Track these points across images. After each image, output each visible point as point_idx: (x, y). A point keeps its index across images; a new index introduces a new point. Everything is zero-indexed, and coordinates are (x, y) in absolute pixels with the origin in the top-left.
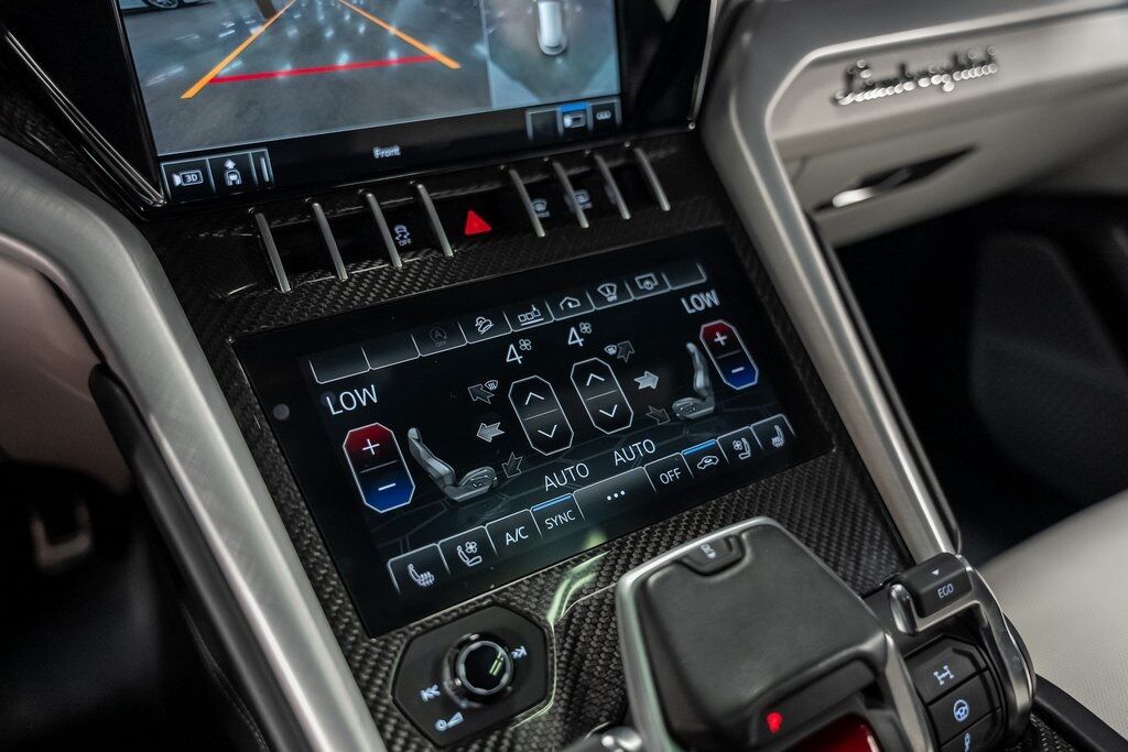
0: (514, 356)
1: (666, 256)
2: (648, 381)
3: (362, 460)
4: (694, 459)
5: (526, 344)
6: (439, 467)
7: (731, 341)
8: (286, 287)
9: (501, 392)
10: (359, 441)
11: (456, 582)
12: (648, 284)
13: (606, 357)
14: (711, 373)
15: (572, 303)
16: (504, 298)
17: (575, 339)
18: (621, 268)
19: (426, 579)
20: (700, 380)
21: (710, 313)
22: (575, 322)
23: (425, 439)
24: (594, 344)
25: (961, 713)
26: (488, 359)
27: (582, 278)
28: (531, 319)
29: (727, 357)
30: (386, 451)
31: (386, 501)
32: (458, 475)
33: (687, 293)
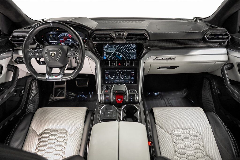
0: (117, 73)
1: (131, 69)
2: (125, 76)
3: (106, 76)
4: (126, 82)
5: (118, 72)
6: (110, 77)
7: (133, 76)
8: (106, 66)
9: (116, 74)
10: (106, 75)
11: (108, 84)
12: (129, 70)
13: (123, 74)
14: (130, 77)
15: (123, 70)
16: (118, 69)
17: (122, 73)
18: (127, 69)
19: (107, 83)
20: (129, 77)
21: (133, 73)
22: (122, 72)
23: (110, 76)
24: (123, 73)
25: (131, 98)
26: (116, 72)
27: (124, 69)
28: (119, 71)
29: (132, 76)
30: (108, 76)
31: (106, 78)
32: (111, 78)
33: (132, 72)
